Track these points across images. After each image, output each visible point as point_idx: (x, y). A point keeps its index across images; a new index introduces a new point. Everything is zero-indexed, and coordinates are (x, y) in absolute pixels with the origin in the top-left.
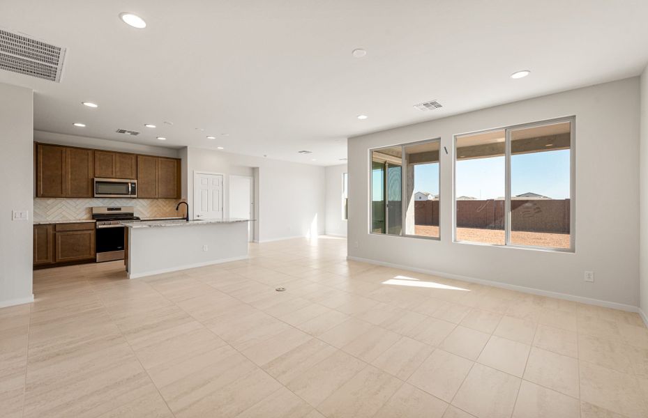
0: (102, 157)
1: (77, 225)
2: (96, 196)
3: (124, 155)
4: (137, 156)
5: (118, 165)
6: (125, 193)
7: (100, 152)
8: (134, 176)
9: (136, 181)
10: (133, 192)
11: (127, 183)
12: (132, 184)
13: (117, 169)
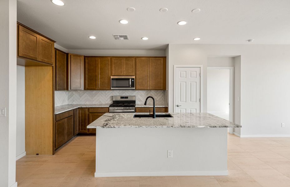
0: (116, 61)
1: (99, 109)
2: (112, 88)
3: (128, 58)
4: (136, 58)
5: (125, 66)
6: (128, 86)
7: (114, 58)
8: (134, 74)
9: (134, 77)
10: (133, 85)
11: (129, 79)
12: (132, 79)
13: (124, 69)
